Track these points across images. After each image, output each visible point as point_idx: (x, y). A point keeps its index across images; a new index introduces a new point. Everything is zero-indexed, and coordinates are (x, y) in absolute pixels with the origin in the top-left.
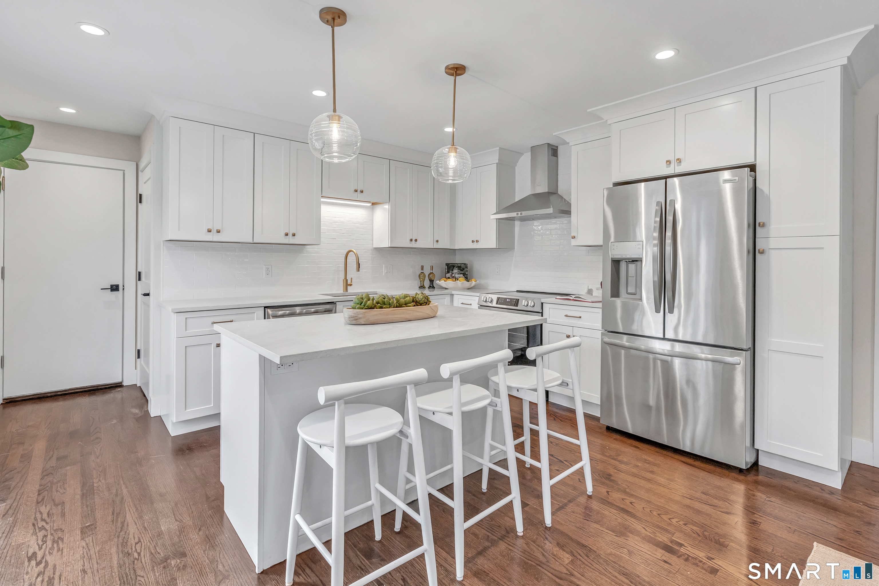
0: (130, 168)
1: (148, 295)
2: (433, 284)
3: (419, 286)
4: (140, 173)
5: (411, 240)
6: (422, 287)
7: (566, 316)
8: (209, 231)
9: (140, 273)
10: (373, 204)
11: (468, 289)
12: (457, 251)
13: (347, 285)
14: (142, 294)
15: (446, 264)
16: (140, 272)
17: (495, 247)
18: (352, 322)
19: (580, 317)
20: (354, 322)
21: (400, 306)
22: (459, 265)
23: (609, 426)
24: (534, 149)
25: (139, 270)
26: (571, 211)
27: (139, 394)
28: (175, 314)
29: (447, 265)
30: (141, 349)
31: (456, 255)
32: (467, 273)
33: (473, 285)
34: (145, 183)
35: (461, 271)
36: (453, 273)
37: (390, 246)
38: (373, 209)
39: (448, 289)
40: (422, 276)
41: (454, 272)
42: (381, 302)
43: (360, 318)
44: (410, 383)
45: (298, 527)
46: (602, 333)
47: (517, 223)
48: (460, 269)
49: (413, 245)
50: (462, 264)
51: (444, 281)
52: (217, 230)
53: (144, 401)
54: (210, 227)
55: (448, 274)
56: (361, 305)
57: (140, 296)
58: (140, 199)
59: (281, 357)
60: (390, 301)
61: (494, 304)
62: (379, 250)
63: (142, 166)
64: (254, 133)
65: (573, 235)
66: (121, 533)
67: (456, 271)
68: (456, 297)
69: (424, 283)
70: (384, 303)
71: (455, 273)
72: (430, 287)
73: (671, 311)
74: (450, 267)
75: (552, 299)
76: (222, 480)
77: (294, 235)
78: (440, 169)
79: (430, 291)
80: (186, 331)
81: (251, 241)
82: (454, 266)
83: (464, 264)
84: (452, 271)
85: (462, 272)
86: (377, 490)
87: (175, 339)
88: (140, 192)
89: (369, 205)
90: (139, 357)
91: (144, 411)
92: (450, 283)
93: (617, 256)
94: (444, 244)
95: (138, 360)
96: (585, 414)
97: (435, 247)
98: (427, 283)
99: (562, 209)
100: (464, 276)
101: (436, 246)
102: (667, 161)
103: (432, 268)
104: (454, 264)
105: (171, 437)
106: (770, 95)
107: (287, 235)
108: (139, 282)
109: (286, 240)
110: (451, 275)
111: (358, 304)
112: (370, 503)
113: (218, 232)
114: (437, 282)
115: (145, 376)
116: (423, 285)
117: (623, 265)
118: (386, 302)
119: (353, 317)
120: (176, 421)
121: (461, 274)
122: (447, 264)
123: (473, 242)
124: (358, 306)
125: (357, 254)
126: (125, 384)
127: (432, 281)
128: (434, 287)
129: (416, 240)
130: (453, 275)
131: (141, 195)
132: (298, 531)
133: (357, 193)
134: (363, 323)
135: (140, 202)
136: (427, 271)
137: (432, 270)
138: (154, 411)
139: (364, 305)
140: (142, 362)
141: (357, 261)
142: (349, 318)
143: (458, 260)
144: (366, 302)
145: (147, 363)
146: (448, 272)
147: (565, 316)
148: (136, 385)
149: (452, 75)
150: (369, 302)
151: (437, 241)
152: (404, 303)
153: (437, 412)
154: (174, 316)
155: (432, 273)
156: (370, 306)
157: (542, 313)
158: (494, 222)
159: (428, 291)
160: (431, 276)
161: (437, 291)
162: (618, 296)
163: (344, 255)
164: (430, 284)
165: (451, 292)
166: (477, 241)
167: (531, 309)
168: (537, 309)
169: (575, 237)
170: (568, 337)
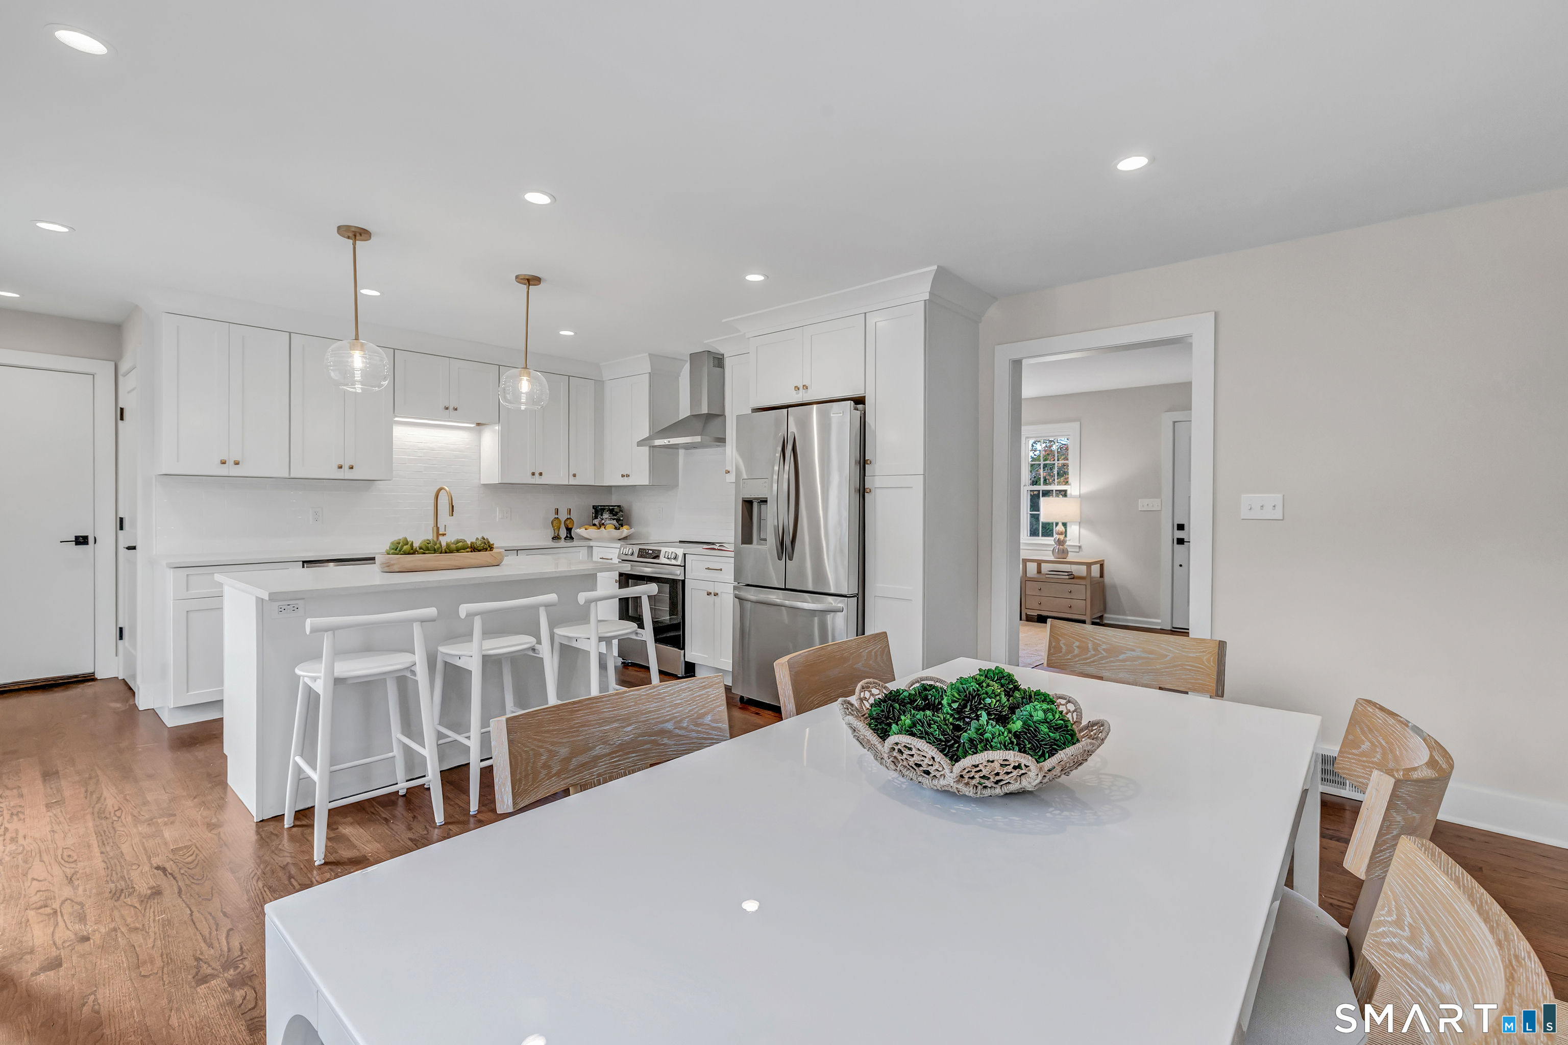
0: (104, 370)
1: (134, 548)
2: (570, 534)
3: (553, 536)
4: (121, 378)
5: (533, 474)
7: (708, 569)
8: (223, 462)
9: (121, 520)
10: (478, 425)
11: (619, 540)
12: (613, 489)
13: (439, 535)
14: (124, 548)
15: (593, 506)
16: (122, 518)
17: (647, 483)
18: (384, 569)
19: (721, 570)
20: (387, 569)
21: (451, 552)
22: (611, 508)
23: (743, 697)
24: (694, 357)
25: (121, 515)
26: (725, 439)
27: (123, 688)
28: (172, 570)
29: (595, 508)
30: (124, 627)
31: (611, 494)
32: (621, 519)
33: (624, 535)
34: (129, 392)
35: (614, 515)
36: (603, 519)
37: (500, 482)
38: (480, 433)
39: (591, 540)
40: (555, 523)
41: (604, 517)
42: (424, 548)
43: (393, 565)
44: (416, 620)
45: (299, 770)
46: (734, 587)
47: (681, 452)
48: (613, 514)
49: (537, 480)
50: (615, 506)
51: (584, 529)
52: (235, 461)
53: (129, 693)
54: (224, 458)
55: (596, 520)
56: (396, 550)
57: (122, 551)
58: (122, 414)
59: (270, 594)
60: (435, 547)
61: (635, 558)
62: (486, 486)
63: (123, 368)
64: (290, 333)
65: (727, 468)
66: (96, 805)
67: (606, 515)
68: (595, 550)
69: (560, 532)
70: (428, 549)
71: (606, 519)
72: (567, 537)
73: (791, 559)
74: (598, 511)
75: (699, 549)
76: (225, 752)
77: (352, 468)
78: (508, 396)
79: (567, 543)
80: (187, 590)
81: (287, 476)
82: (603, 510)
83: (619, 506)
84: (602, 515)
85: (615, 517)
86: (400, 741)
87: (172, 602)
88: (121, 405)
89: (472, 425)
90: (121, 637)
91: (129, 705)
92: (592, 532)
93: (749, 495)
94: (586, 478)
95: (120, 642)
96: (727, 687)
97: (570, 484)
98: (563, 533)
99: (717, 436)
100: (618, 523)
101: (573, 482)
102: (795, 387)
103: (570, 511)
104: (604, 506)
105: (167, 729)
106: (876, 323)
107: (340, 467)
108: (120, 532)
109: (340, 475)
110: (601, 521)
111: (393, 549)
112: (391, 754)
113: (237, 463)
114: (578, 531)
115: (130, 662)
116: (558, 535)
117: (755, 505)
118: (429, 547)
119: (385, 563)
120: (173, 705)
121: (613, 519)
122: (595, 506)
123: (623, 476)
124: (393, 551)
125: (450, 493)
126: (98, 676)
127: (569, 530)
128: (572, 538)
129: (541, 474)
130: (603, 521)
131: (122, 410)
132: (299, 775)
133: (448, 410)
134: (397, 570)
135: (122, 419)
136: (563, 516)
137: (570, 515)
138: (143, 702)
139: (400, 551)
140: (127, 645)
141: (450, 502)
142: (381, 564)
143: (614, 500)
144: (402, 546)
145: (134, 644)
146: (596, 517)
147: (704, 569)
148: (117, 678)
149: (525, 284)
150: (405, 547)
151: (574, 475)
152: (455, 549)
153: (462, 656)
154: (171, 573)
155: (570, 518)
156: (407, 552)
157: (685, 566)
158: (645, 450)
159: (562, 543)
160: (568, 522)
161: (575, 543)
162: (750, 542)
163: (434, 494)
164: (567, 534)
165: (592, 543)
166: (628, 476)
167: (673, 562)
168: (679, 561)
169: (729, 472)
170: (709, 594)
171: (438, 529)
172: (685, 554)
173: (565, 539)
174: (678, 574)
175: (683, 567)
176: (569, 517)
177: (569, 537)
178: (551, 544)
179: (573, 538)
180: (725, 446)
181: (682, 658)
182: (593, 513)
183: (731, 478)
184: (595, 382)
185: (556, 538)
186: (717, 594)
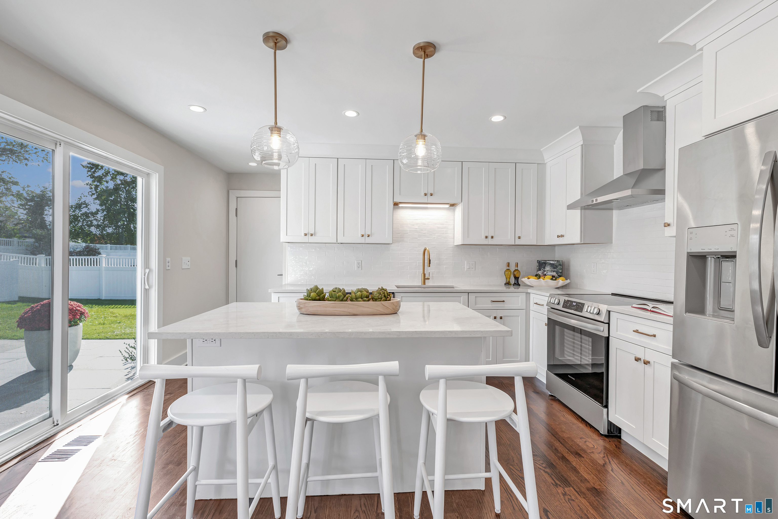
2: (518, 282)
3: (505, 282)
5: (486, 237)
6: (507, 283)
7: (637, 331)
8: (306, 235)
10: (452, 205)
11: (556, 288)
12: (556, 247)
13: (425, 279)
17: (578, 241)
19: (654, 336)
22: (551, 262)
24: (626, 118)
28: (273, 293)
29: (539, 262)
31: (551, 251)
32: (560, 271)
33: (559, 285)
35: (555, 268)
36: (545, 271)
37: (463, 244)
38: (454, 210)
39: (531, 287)
40: (507, 273)
41: (546, 269)
46: (672, 362)
48: (553, 267)
49: (490, 241)
50: (558, 260)
51: (527, 279)
52: (311, 234)
54: (306, 232)
55: (539, 272)
61: (560, 307)
62: (458, 246)
64: (338, 158)
65: (667, 221)
67: (548, 268)
68: (532, 296)
69: (510, 280)
71: (548, 271)
72: (515, 284)
74: (542, 265)
75: (626, 307)
77: (369, 236)
79: (515, 288)
81: (335, 242)
82: (545, 264)
84: (544, 268)
89: (447, 206)
92: (533, 281)
93: (697, 249)
94: (530, 240)
97: (516, 244)
98: (513, 281)
99: (656, 190)
100: (556, 274)
101: (518, 242)
103: (517, 265)
104: (545, 261)
107: (363, 236)
109: (363, 240)
110: (543, 273)
114: (523, 279)
116: (509, 282)
117: (711, 264)
121: (554, 271)
123: (558, 236)
125: (429, 252)
127: (517, 278)
129: (492, 237)
130: (545, 273)
133: (427, 196)
136: (513, 268)
137: (517, 267)
141: (428, 258)
143: (558, 255)
146: (540, 270)
147: (634, 331)
149: (424, 57)
151: (519, 238)
155: (518, 270)
156: (314, 298)
157: (609, 324)
158: (577, 213)
159: (512, 289)
160: (515, 273)
161: (521, 289)
162: (701, 310)
163: (422, 253)
164: (515, 281)
165: (529, 291)
166: (562, 236)
167: (597, 318)
168: (603, 318)
169: (669, 225)
170: (637, 359)
171: (424, 275)
172: (609, 312)
173: (513, 285)
174: (602, 330)
175: (607, 325)
176: (516, 269)
177: (517, 284)
178: (504, 289)
179: (520, 285)
180: (664, 199)
181: (605, 416)
182: (537, 266)
183: (671, 231)
184: (538, 164)
185: (508, 284)
186: (649, 362)
